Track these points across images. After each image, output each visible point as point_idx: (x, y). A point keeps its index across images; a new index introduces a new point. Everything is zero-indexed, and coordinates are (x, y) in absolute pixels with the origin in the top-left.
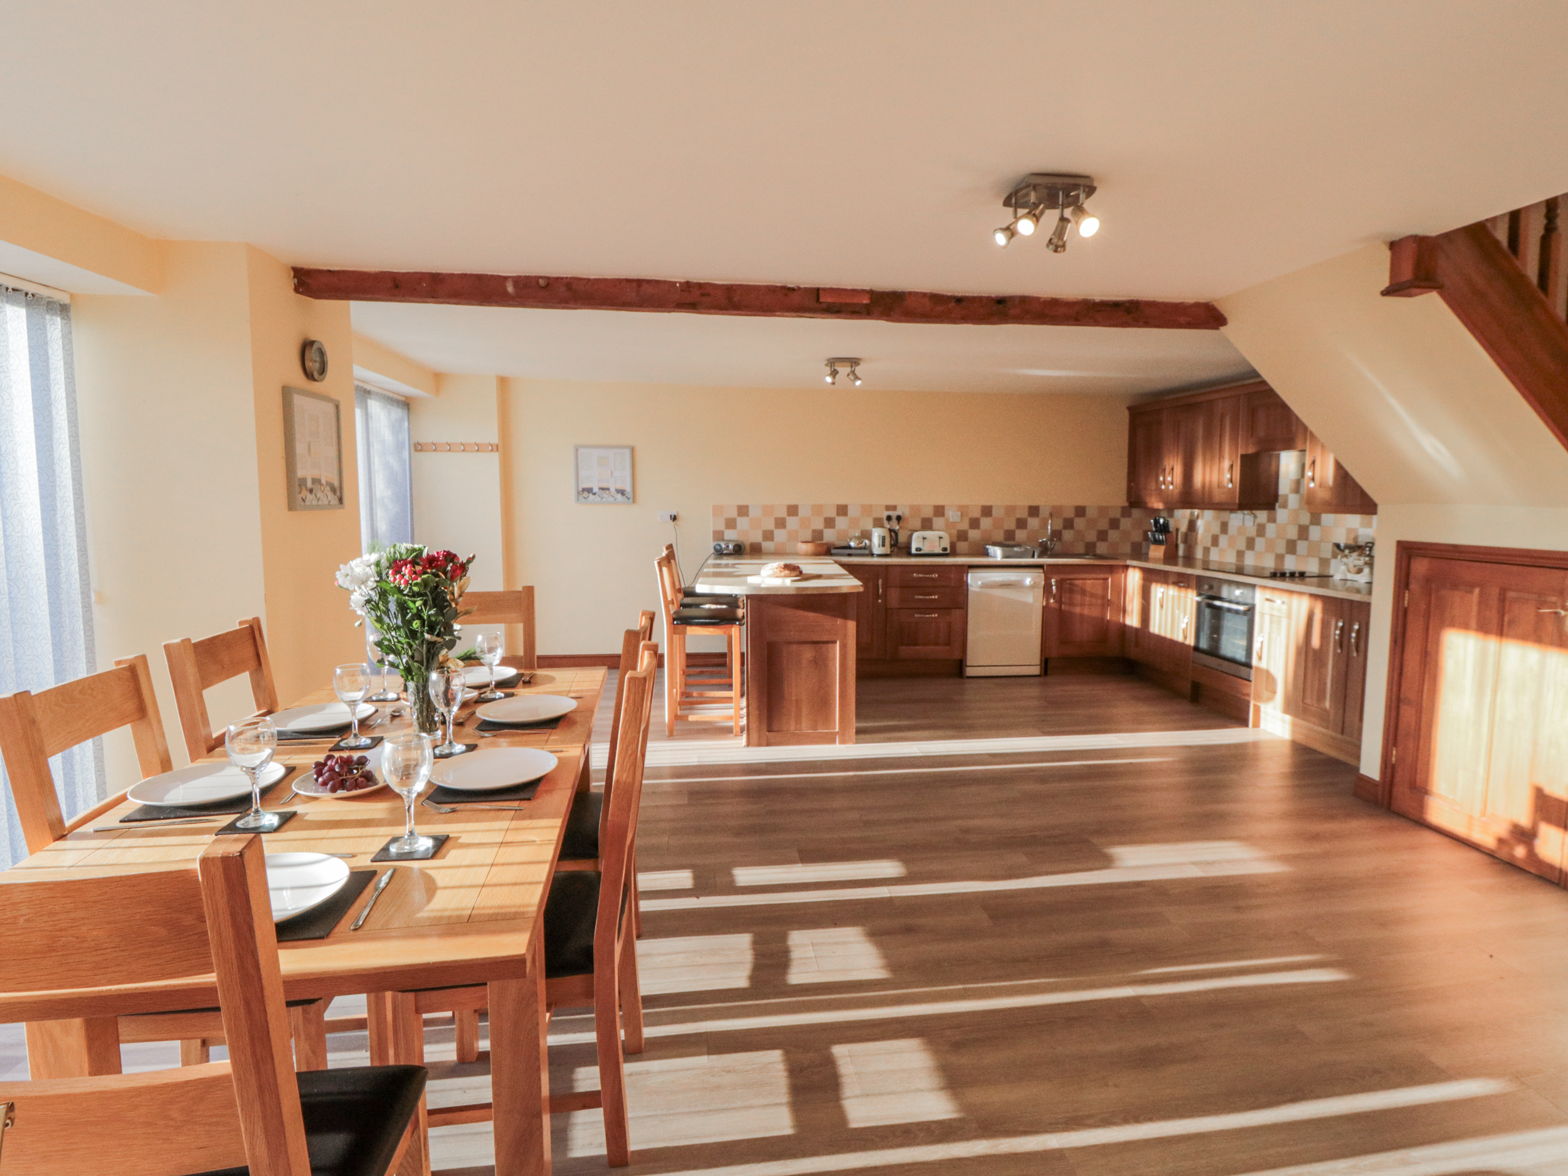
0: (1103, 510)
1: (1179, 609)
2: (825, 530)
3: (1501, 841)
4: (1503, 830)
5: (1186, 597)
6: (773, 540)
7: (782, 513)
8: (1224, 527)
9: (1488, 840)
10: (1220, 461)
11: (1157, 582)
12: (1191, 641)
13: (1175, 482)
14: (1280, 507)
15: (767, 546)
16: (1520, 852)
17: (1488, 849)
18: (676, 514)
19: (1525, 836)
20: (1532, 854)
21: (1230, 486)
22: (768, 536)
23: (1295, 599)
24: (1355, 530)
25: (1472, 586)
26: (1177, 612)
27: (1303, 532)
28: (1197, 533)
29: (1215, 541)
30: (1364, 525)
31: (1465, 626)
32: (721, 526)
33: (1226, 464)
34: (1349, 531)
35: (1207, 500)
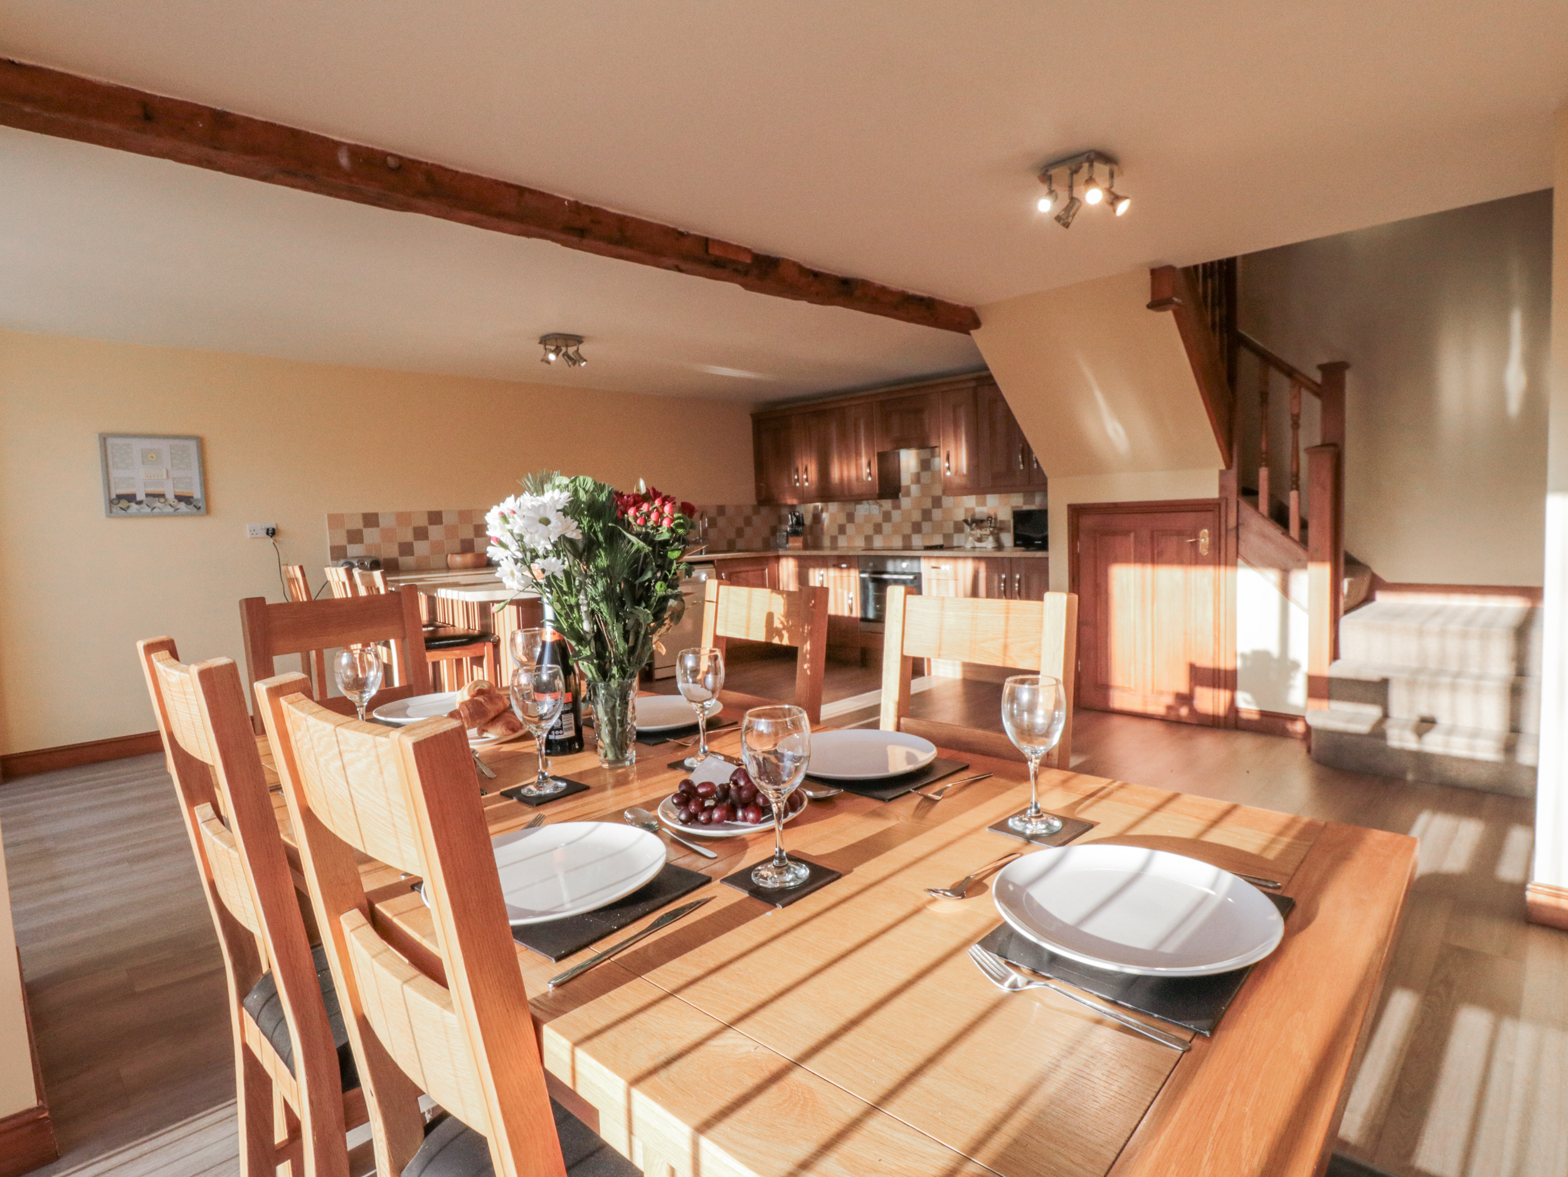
0: (739, 508)
1: (842, 587)
2: (475, 539)
3: (1169, 708)
4: (1169, 700)
5: (849, 576)
6: (413, 554)
7: (423, 522)
8: (850, 518)
9: (1160, 710)
10: (857, 460)
11: (814, 567)
12: (857, 613)
13: (809, 479)
14: (903, 496)
15: (406, 561)
16: (1184, 711)
17: (1160, 716)
18: (275, 527)
19: (1186, 699)
20: (1192, 710)
21: (870, 479)
22: (406, 549)
23: (960, 564)
24: (973, 509)
25: (1126, 533)
26: (839, 590)
27: (926, 515)
28: (823, 525)
29: (842, 530)
30: (978, 504)
31: (1126, 561)
32: (342, 540)
33: (864, 461)
34: (967, 510)
35: (846, 492)
